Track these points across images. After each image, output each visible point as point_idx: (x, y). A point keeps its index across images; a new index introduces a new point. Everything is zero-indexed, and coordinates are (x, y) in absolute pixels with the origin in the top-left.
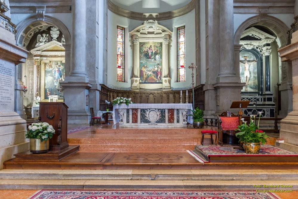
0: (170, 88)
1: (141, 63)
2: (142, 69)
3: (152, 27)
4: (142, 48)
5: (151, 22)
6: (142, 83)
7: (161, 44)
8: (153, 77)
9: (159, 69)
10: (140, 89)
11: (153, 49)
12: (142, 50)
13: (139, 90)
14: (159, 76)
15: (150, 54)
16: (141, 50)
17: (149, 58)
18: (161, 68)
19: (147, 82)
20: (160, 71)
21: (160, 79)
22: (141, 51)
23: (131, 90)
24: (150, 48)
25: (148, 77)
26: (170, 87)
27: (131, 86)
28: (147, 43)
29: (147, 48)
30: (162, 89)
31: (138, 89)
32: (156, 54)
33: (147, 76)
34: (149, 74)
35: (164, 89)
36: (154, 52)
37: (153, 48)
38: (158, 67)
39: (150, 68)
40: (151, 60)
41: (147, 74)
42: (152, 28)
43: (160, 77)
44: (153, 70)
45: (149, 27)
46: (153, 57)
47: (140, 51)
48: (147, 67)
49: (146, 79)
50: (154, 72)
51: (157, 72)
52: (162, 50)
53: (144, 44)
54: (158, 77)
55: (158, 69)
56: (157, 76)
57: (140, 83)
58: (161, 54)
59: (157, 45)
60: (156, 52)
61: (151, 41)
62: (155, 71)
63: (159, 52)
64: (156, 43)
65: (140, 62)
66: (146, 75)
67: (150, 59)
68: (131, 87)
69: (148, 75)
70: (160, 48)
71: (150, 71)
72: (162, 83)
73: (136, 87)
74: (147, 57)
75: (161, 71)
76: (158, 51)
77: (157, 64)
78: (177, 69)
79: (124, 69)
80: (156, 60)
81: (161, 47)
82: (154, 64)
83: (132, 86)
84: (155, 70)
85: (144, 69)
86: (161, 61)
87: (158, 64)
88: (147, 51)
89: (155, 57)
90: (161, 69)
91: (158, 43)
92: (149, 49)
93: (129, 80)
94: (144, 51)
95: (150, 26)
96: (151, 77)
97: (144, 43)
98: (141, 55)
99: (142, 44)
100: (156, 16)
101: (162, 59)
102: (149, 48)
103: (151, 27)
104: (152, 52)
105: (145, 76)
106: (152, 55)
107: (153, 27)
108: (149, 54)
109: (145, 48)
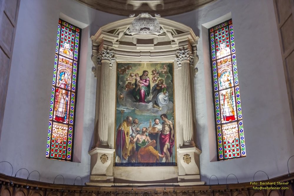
0: (198, 177)
1: (118, 114)
2: (122, 128)
3: (148, 29)
4: (123, 77)
5: (145, 19)
6: (121, 165)
7: (170, 67)
8: (151, 148)
9: (167, 128)
10: (116, 180)
11: (151, 79)
12: (124, 82)
13: (110, 185)
14: (167, 145)
15: (142, 91)
16: (122, 81)
17: (142, 100)
18: (172, 126)
19: (134, 161)
20: (168, 133)
21: (171, 154)
22: (121, 83)
23: (88, 184)
24: (144, 77)
25: (138, 147)
26: (200, 174)
27: (89, 174)
28: (135, 65)
29: (134, 77)
30: (175, 180)
31: (108, 181)
32: (158, 90)
33: (135, 145)
34: (141, 140)
35: (183, 180)
36: (152, 85)
37: (150, 76)
38: (163, 124)
39: (143, 126)
40: (146, 106)
41: (135, 140)
42: (148, 32)
43: (170, 150)
44: (150, 129)
45: (142, 29)
46: (151, 97)
47: (118, 84)
48: (134, 122)
49: (134, 153)
50: (152, 136)
51: (162, 134)
52: (172, 81)
53: (128, 68)
54: (165, 150)
55: (164, 128)
56: (162, 145)
57: (116, 165)
58: (170, 90)
59: (159, 69)
60: (157, 85)
61: (145, 60)
62: (157, 134)
63: (164, 85)
64: (156, 64)
65: (117, 111)
66: (131, 142)
67: (144, 102)
68: (91, 175)
69: (137, 143)
70: (168, 77)
71: (143, 133)
72: (175, 164)
73: (105, 175)
74: (136, 98)
75: (172, 132)
76: (162, 83)
77: (161, 116)
78: (216, 125)
79: (74, 126)
80: (158, 105)
81: (169, 75)
82: (153, 114)
83: (94, 172)
84: (157, 130)
85: (127, 129)
86: (171, 107)
87: (165, 115)
88: (136, 84)
89: (155, 97)
90: (172, 129)
91: (163, 64)
92: (141, 79)
93: (85, 157)
94: (127, 82)
95: (143, 27)
96: (147, 148)
97: (128, 66)
98: (119, 93)
99: (122, 68)
100: (158, 6)
101: (173, 102)
102: (141, 77)
103: (145, 28)
104: (149, 86)
105: (129, 147)
106: (148, 93)
107: (151, 28)
108: (140, 90)
109: (131, 76)
